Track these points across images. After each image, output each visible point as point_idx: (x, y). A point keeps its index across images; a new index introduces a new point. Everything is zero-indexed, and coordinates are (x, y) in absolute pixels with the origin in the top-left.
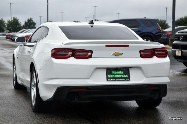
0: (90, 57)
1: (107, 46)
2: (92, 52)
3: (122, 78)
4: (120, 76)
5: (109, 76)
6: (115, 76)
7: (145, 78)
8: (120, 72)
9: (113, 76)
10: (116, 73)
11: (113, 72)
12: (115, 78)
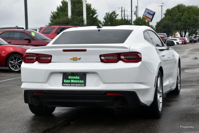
0: (50, 61)
1: (64, 51)
2: (51, 56)
3: (77, 83)
4: (75, 81)
5: (65, 81)
6: (70, 81)
7: (103, 84)
8: (76, 78)
9: (69, 81)
10: (72, 78)
11: (70, 77)
12: (70, 83)
